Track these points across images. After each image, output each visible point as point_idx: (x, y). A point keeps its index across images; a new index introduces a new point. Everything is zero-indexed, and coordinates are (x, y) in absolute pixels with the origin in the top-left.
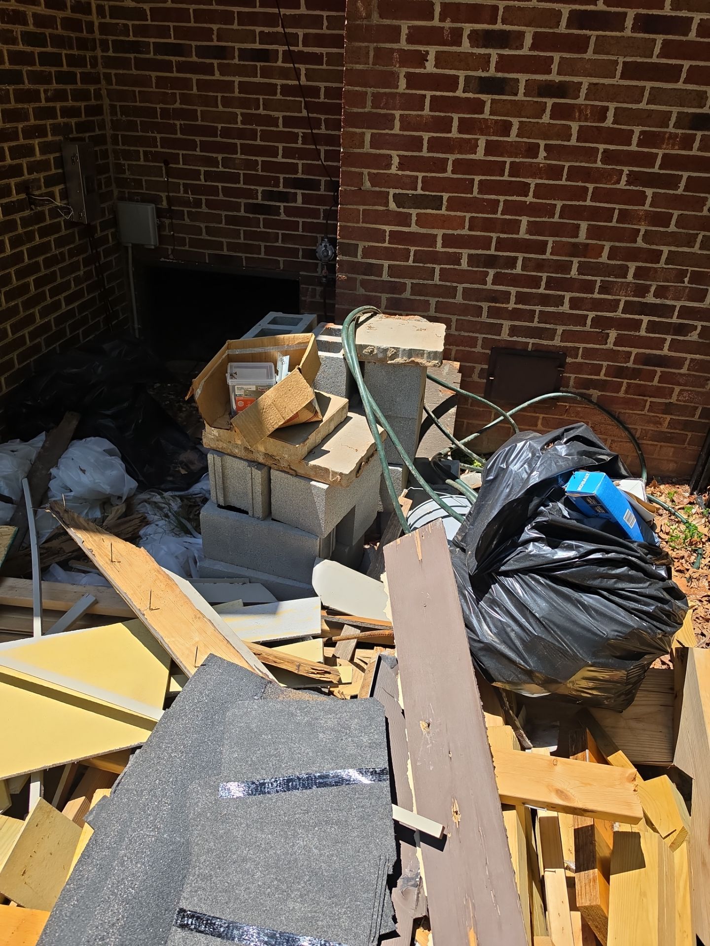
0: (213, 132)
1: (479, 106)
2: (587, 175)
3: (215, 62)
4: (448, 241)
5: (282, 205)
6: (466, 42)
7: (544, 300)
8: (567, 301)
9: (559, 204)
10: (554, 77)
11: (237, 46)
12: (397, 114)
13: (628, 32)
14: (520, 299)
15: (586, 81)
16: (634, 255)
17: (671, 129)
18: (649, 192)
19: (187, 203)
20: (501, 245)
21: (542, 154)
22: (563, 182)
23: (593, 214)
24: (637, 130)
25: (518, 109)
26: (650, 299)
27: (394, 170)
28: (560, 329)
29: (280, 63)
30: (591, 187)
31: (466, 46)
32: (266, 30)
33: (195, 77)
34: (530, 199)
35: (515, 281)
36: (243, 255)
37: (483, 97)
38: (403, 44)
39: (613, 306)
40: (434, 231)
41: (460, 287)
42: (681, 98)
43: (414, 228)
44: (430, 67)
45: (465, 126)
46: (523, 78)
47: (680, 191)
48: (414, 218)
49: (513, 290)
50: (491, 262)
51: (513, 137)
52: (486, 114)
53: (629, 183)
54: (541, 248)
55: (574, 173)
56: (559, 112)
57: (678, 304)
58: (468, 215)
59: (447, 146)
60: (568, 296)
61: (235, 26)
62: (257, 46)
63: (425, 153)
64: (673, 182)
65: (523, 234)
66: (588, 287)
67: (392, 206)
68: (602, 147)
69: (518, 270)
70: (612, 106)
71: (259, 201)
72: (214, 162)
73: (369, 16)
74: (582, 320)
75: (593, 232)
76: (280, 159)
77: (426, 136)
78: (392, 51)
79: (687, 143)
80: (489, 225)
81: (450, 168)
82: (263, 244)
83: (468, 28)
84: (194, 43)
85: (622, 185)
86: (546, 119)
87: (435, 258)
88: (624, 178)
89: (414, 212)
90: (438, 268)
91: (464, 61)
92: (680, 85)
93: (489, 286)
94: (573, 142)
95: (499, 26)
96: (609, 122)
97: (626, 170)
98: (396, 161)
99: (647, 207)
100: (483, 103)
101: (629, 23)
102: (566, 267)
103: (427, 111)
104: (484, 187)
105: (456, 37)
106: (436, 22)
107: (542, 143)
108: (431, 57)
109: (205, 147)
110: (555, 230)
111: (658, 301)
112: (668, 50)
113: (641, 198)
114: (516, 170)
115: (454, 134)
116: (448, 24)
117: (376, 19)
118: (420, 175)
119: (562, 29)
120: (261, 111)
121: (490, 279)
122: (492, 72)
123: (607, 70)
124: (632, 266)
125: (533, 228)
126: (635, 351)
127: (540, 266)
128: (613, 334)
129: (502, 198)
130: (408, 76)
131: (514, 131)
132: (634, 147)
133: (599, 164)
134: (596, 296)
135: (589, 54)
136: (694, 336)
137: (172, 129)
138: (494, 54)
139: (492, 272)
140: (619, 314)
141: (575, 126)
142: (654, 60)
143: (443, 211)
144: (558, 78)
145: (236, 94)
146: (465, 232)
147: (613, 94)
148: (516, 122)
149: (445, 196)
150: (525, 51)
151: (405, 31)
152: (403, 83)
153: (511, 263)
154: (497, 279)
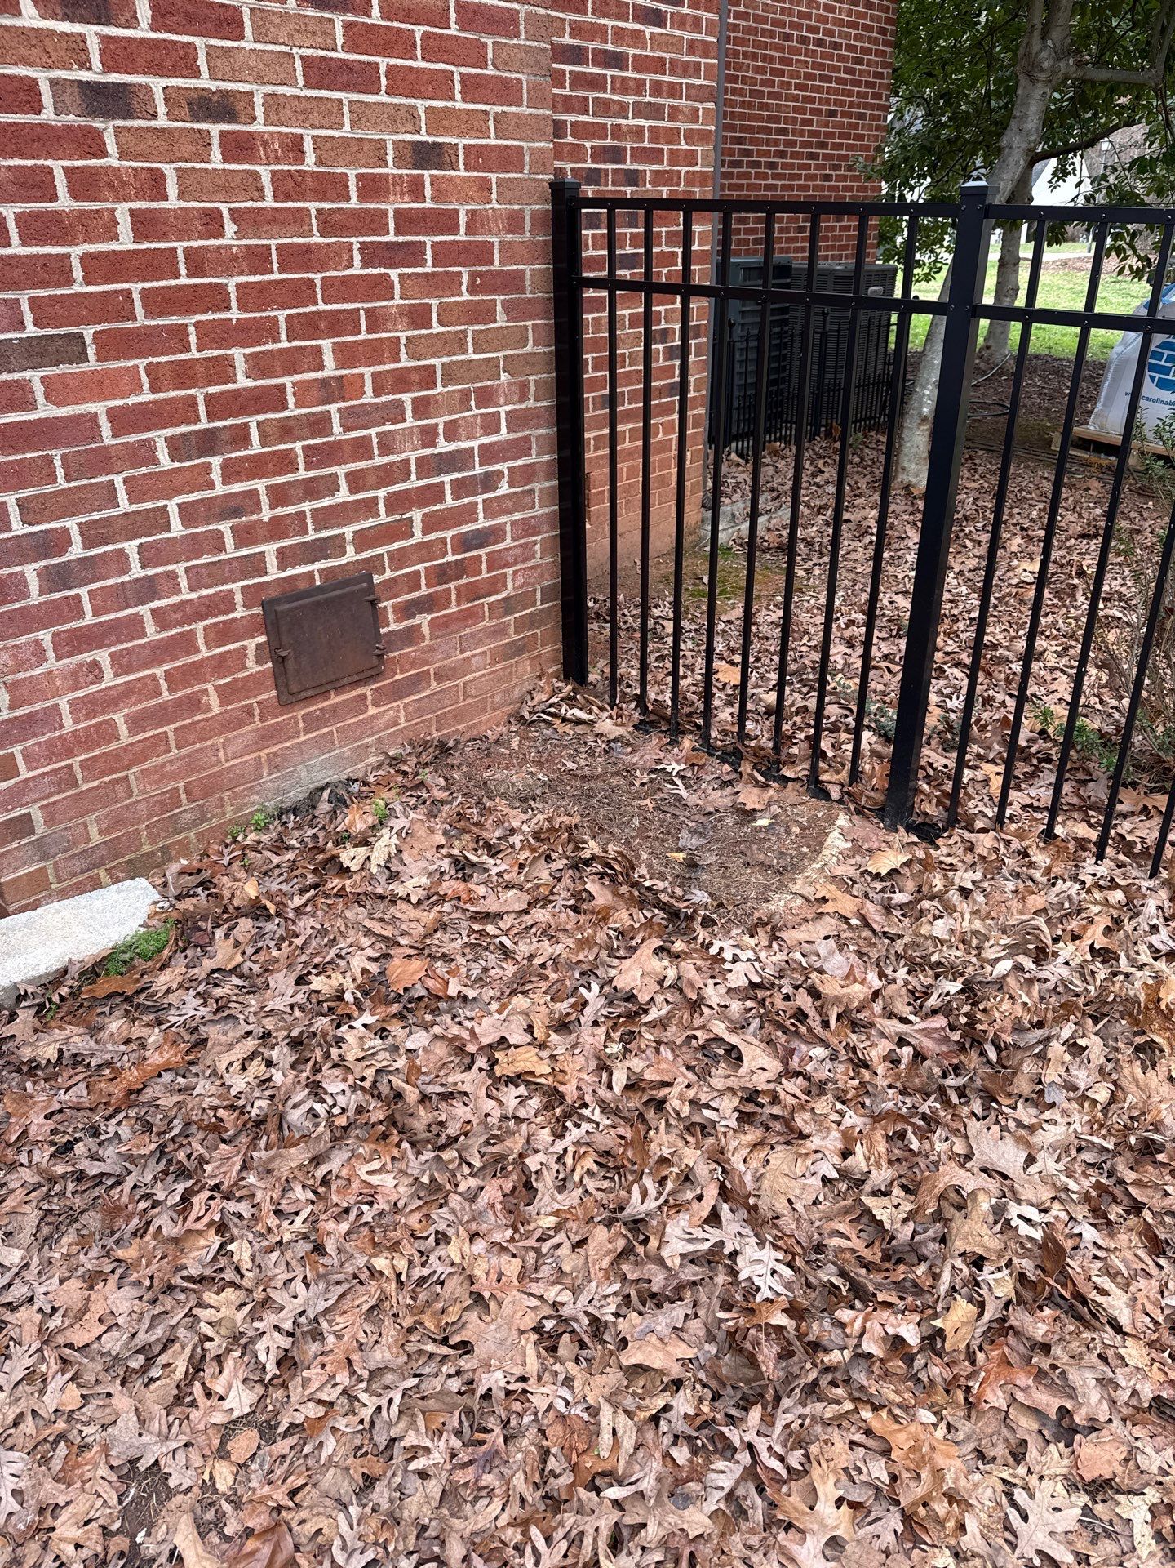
1: (93, 143)
2: (304, 258)
4: (122, 421)
6: (29, 7)
7: (311, 489)
8: (342, 482)
9: (281, 316)
10: (207, 82)
13: (292, 5)
14: (276, 497)
15: (257, 91)
16: (403, 381)
17: (392, 169)
18: (394, 274)
20: (215, 407)
21: (230, 227)
22: (276, 275)
24: (351, 173)
25: (166, 145)
26: (443, 446)
28: (349, 531)
30: (316, 278)
31: (31, 15)
34: (235, 314)
35: (256, 467)
37: (96, 123)
39: (403, 470)
40: (91, 407)
41: (172, 506)
42: (390, 118)
43: (46, 411)
45: (79, 184)
46: (155, 84)
47: (429, 268)
48: (39, 389)
49: (260, 485)
50: (207, 443)
51: (173, 200)
52: (112, 159)
53: (364, 263)
54: (278, 398)
55: (287, 258)
56: (233, 148)
57: (475, 444)
58: (142, 363)
59: (60, 228)
60: (341, 471)
63: (17, 248)
64: (416, 254)
65: (242, 381)
66: (363, 449)
68: (312, 207)
69: (256, 448)
70: (307, 134)
74: (370, 506)
75: (342, 356)
79: (416, 189)
80: (184, 375)
81: (77, 272)
85: (357, 268)
86: (217, 161)
87: (104, 461)
88: (356, 257)
89: (34, 376)
90: (118, 480)
91: (37, 47)
92: (383, 98)
93: (221, 489)
94: (270, 201)
96: (310, 163)
97: (355, 242)
99: (398, 301)
100: (99, 134)
102: (323, 424)
104: (153, 303)
107: (224, 209)
110: (290, 362)
111: (452, 446)
112: (353, 38)
113: (386, 287)
114: (195, 262)
115: (65, 201)
118: (23, 296)
121: (216, 475)
122: (98, 72)
123: (282, 70)
124: (407, 400)
125: (256, 366)
126: (449, 534)
127: (286, 430)
128: (417, 517)
129: (189, 320)
131: (172, 187)
132: (355, 203)
133: (316, 238)
134: (378, 460)
135: (250, 42)
136: (504, 489)
138: (91, 34)
140: (414, 482)
141: (264, 174)
142: (341, 54)
143: (92, 363)
144: (214, 86)
146: (147, 396)
147: (304, 112)
148: (169, 171)
149: (88, 332)
150: (145, 31)
153: (241, 437)
154: (231, 472)
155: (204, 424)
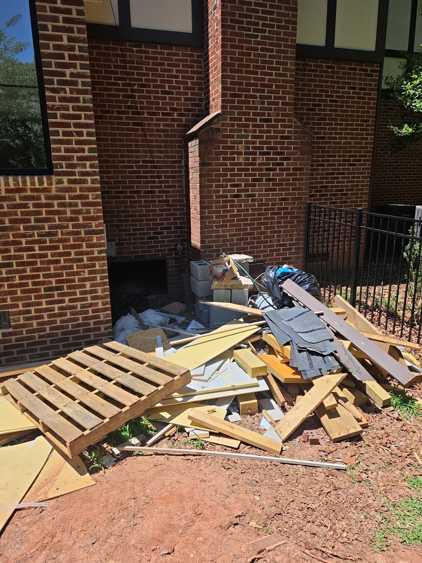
0: (135, 216)
1: (234, 201)
2: (261, 214)
3: (136, 195)
4: (230, 235)
5: (159, 236)
6: (229, 187)
7: (257, 247)
8: (262, 246)
9: (256, 222)
10: (250, 193)
11: (143, 190)
12: (214, 205)
13: (264, 182)
14: (251, 248)
15: (257, 193)
16: (275, 232)
17: (277, 202)
18: (276, 216)
19: (126, 240)
20: (244, 234)
21: (250, 211)
22: (256, 217)
23: (264, 224)
24: (270, 203)
25: (243, 201)
26: (281, 243)
27: (214, 219)
28: (262, 254)
29: (157, 194)
30: (262, 217)
31: (229, 188)
32: (152, 185)
33: (129, 200)
34: (249, 222)
35: (248, 243)
36: (146, 254)
37: (234, 199)
38: (214, 188)
39: (273, 246)
40: (226, 233)
41: (235, 247)
42: (278, 195)
43: (221, 233)
44: (221, 193)
45: (231, 206)
46: (243, 194)
47: (282, 215)
48: (221, 231)
49: (249, 246)
50: (242, 239)
51: (243, 207)
52: (236, 203)
53: (271, 215)
54: (254, 234)
55: (258, 214)
56: (253, 200)
57: (288, 243)
58: (234, 228)
59: (227, 211)
60: (262, 245)
61: (142, 184)
62: (149, 189)
63: (222, 214)
64: (280, 213)
65: (248, 231)
66: (266, 242)
67: (215, 228)
68: (263, 207)
69: (249, 240)
70: (264, 198)
71: (152, 235)
72: (136, 225)
73: (205, 183)
74: (267, 251)
75: (265, 228)
76: (158, 222)
77: (222, 210)
78: (211, 190)
79: (281, 204)
80: (240, 230)
81: (228, 217)
82: (153, 249)
83: (229, 184)
84: (128, 190)
85: (269, 216)
86: (250, 202)
87: (227, 241)
88: (270, 214)
89: (220, 229)
90: (228, 243)
91: (229, 191)
92: (277, 192)
93: (242, 246)
94: (257, 207)
95: (236, 183)
96: (264, 202)
97: (270, 212)
98: (215, 217)
99: (276, 220)
100: (235, 200)
101: (264, 180)
102: (260, 238)
103: (221, 204)
104: (237, 220)
105: (226, 186)
106: (221, 183)
107: (250, 208)
108: (221, 191)
109: (132, 221)
110: (256, 229)
111: (283, 243)
112: (273, 185)
113: (274, 218)
114: (244, 215)
115: (229, 208)
116: (224, 183)
117: (207, 183)
118: (221, 220)
119: (250, 182)
120: (151, 208)
121: (242, 244)
122: (236, 193)
123: (261, 190)
124: (276, 235)
125: (251, 229)
126: (281, 257)
127: (254, 238)
128: (275, 253)
129: (242, 223)
130: (216, 196)
131: (243, 206)
132: (270, 207)
133: (263, 212)
134: (269, 244)
135: (257, 187)
136: (293, 250)
137: (121, 216)
138: (236, 189)
139: (242, 242)
140: (275, 248)
141: (256, 203)
142: (271, 187)
143: (228, 228)
144: (251, 193)
145: (143, 204)
146: (234, 232)
147: (264, 195)
148: (243, 204)
149: (228, 224)
150: (243, 188)
151: (214, 185)
152: (215, 197)
153: (247, 239)
154: (244, 244)
155: (242, 237)
